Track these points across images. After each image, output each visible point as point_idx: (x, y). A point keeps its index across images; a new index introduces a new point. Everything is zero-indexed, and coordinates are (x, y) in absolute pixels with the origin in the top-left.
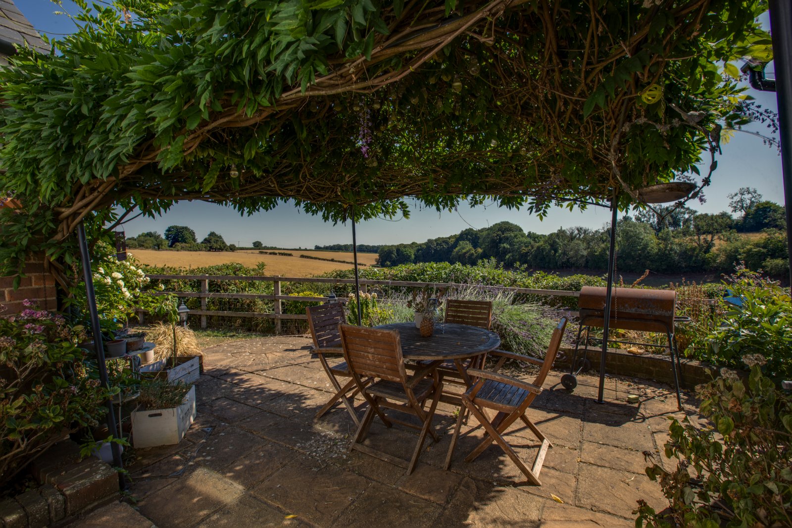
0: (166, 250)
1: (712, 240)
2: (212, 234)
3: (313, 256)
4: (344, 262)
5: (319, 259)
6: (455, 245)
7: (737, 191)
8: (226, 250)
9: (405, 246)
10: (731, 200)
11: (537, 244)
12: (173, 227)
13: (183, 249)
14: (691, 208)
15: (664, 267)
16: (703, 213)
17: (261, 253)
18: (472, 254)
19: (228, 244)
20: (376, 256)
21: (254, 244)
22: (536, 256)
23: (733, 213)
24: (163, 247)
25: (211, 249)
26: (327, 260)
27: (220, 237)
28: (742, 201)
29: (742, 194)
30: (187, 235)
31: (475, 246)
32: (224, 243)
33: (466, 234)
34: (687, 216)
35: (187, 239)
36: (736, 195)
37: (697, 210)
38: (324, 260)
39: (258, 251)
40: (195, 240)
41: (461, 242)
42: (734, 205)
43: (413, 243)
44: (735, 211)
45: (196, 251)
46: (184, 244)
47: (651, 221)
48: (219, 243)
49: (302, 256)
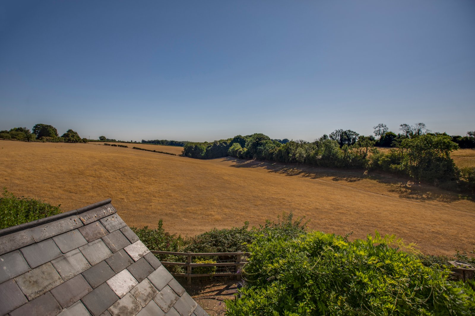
0: (35, 141)
1: (366, 152)
2: (70, 131)
3: (142, 148)
4: (162, 152)
5: (146, 150)
6: (231, 145)
7: (377, 125)
8: (80, 142)
9: (200, 144)
10: (375, 130)
11: (279, 148)
12: (39, 125)
13: (48, 140)
14: (356, 132)
15: (344, 166)
16: (362, 135)
17: (106, 144)
18: (241, 151)
19: (82, 138)
20: (182, 149)
21: (100, 138)
22: (277, 155)
23: (376, 136)
24: (32, 139)
25: (69, 141)
26: (151, 151)
27: (76, 133)
28: (379, 130)
29: (380, 127)
30: (51, 131)
31: (243, 146)
32: (78, 137)
33: (237, 138)
34: (354, 137)
35: (51, 134)
36: (377, 127)
37: (359, 134)
38: (149, 151)
39: (103, 143)
40: (56, 135)
41: (234, 144)
42: (376, 132)
43: (205, 142)
44: (376, 135)
45: (58, 142)
46: (48, 138)
47: (337, 138)
48: (75, 137)
49: (134, 148)
